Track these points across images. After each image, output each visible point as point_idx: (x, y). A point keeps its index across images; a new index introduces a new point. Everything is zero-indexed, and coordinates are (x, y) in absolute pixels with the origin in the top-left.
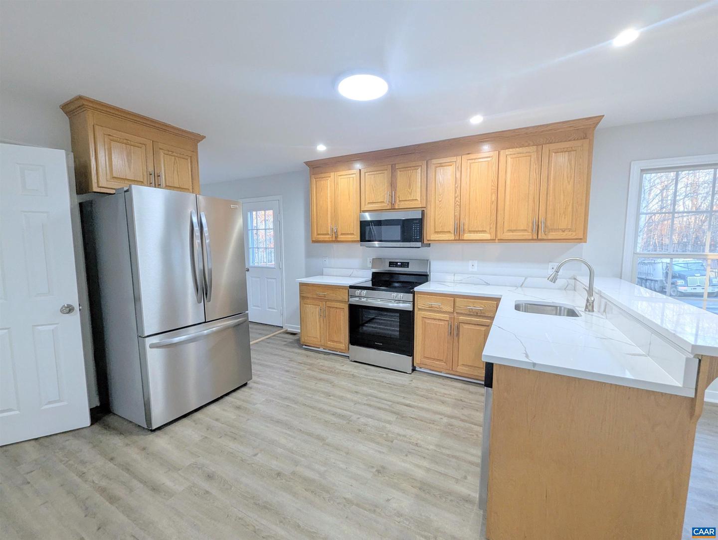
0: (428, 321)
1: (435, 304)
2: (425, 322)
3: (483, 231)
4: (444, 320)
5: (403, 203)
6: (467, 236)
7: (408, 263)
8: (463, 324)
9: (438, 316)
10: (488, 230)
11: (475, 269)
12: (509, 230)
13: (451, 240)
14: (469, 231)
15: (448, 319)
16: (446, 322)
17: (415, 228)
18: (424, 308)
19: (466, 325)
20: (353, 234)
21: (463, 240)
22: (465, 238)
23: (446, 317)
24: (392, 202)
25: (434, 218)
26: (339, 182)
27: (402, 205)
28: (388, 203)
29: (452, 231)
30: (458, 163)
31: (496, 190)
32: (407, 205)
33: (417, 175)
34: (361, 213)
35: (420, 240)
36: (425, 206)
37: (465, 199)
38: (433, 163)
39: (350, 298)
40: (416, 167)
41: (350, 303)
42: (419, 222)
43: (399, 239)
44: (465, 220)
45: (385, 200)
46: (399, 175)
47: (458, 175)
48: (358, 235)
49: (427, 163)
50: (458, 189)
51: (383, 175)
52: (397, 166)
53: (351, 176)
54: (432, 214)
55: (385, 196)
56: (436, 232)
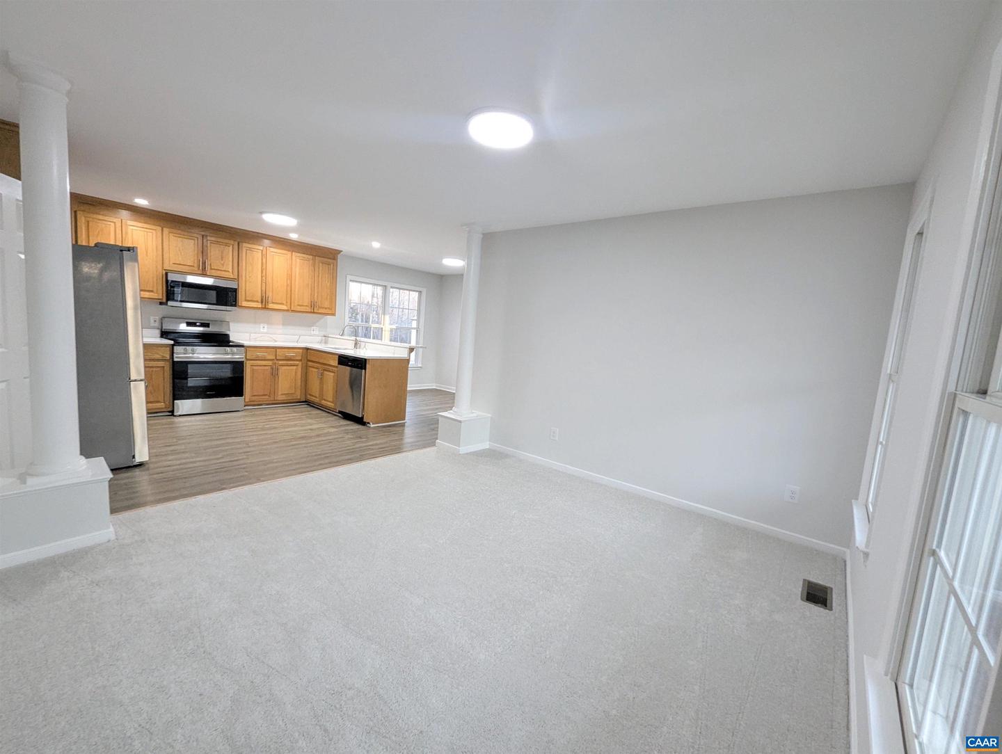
0: (255, 368)
1: (260, 354)
3: (283, 304)
6: (271, 306)
7: (209, 324)
8: (281, 367)
9: (263, 363)
10: (285, 302)
11: (265, 330)
12: (298, 305)
13: (258, 308)
14: (273, 303)
15: (271, 364)
16: (269, 367)
17: (230, 295)
18: (251, 358)
19: (284, 367)
21: (268, 309)
22: (270, 308)
23: (269, 363)
24: (204, 269)
25: (244, 289)
26: (130, 232)
27: (214, 273)
28: (199, 269)
29: (260, 301)
30: (264, 253)
31: (290, 277)
32: (218, 273)
33: (229, 252)
34: (164, 272)
35: (235, 306)
36: (236, 277)
37: (269, 279)
38: (245, 245)
39: (175, 355)
40: (227, 245)
41: (175, 360)
42: (235, 291)
43: (215, 302)
44: (269, 294)
45: (196, 265)
46: (210, 246)
47: (264, 260)
48: (160, 294)
49: (238, 244)
50: (264, 271)
51: (193, 241)
52: (209, 238)
53: (148, 230)
54: (244, 285)
55: (196, 261)
56: (246, 300)
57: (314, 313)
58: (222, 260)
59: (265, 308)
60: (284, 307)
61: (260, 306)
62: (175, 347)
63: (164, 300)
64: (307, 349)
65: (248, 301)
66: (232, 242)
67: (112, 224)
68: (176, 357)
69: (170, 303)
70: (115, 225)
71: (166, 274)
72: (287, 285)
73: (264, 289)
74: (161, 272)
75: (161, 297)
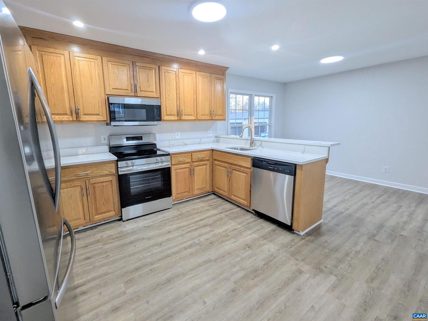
0: (178, 171)
1: (181, 159)
2: (177, 172)
3: (191, 115)
4: (187, 168)
5: (143, 92)
6: (184, 117)
7: (142, 137)
8: (196, 167)
9: (183, 166)
10: (193, 114)
11: (179, 137)
12: (202, 115)
13: (176, 120)
14: (185, 115)
15: (189, 166)
16: (188, 168)
17: (156, 111)
18: (175, 163)
19: (198, 167)
20: (99, 114)
21: (182, 120)
22: (183, 119)
23: (187, 165)
24: (136, 91)
25: (165, 105)
26: (76, 62)
27: (143, 94)
28: (132, 92)
29: (176, 114)
30: (177, 73)
31: (196, 93)
32: (146, 94)
33: (153, 74)
34: (106, 97)
35: (160, 120)
36: (159, 97)
37: (182, 95)
38: (163, 68)
39: (119, 170)
40: (151, 69)
41: (120, 173)
42: (159, 108)
43: (145, 119)
44: (182, 108)
45: (129, 88)
46: (139, 70)
47: (178, 80)
48: (104, 116)
49: (159, 67)
50: (178, 89)
51: (126, 67)
52: (137, 64)
53: (91, 60)
54: (164, 103)
55: (129, 85)
56: (167, 115)
57: (212, 120)
58: (148, 83)
59: (180, 120)
60: (193, 118)
61: (177, 119)
62: (119, 163)
63: (109, 122)
64: (213, 150)
65: (169, 115)
66: (154, 66)
67: (62, 56)
68: (121, 171)
69: (113, 123)
70: (64, 57)
71: (108, 98)
72: (194, 100)
73: (178, 104)
74: (104, 97)
75: (106, 119)
